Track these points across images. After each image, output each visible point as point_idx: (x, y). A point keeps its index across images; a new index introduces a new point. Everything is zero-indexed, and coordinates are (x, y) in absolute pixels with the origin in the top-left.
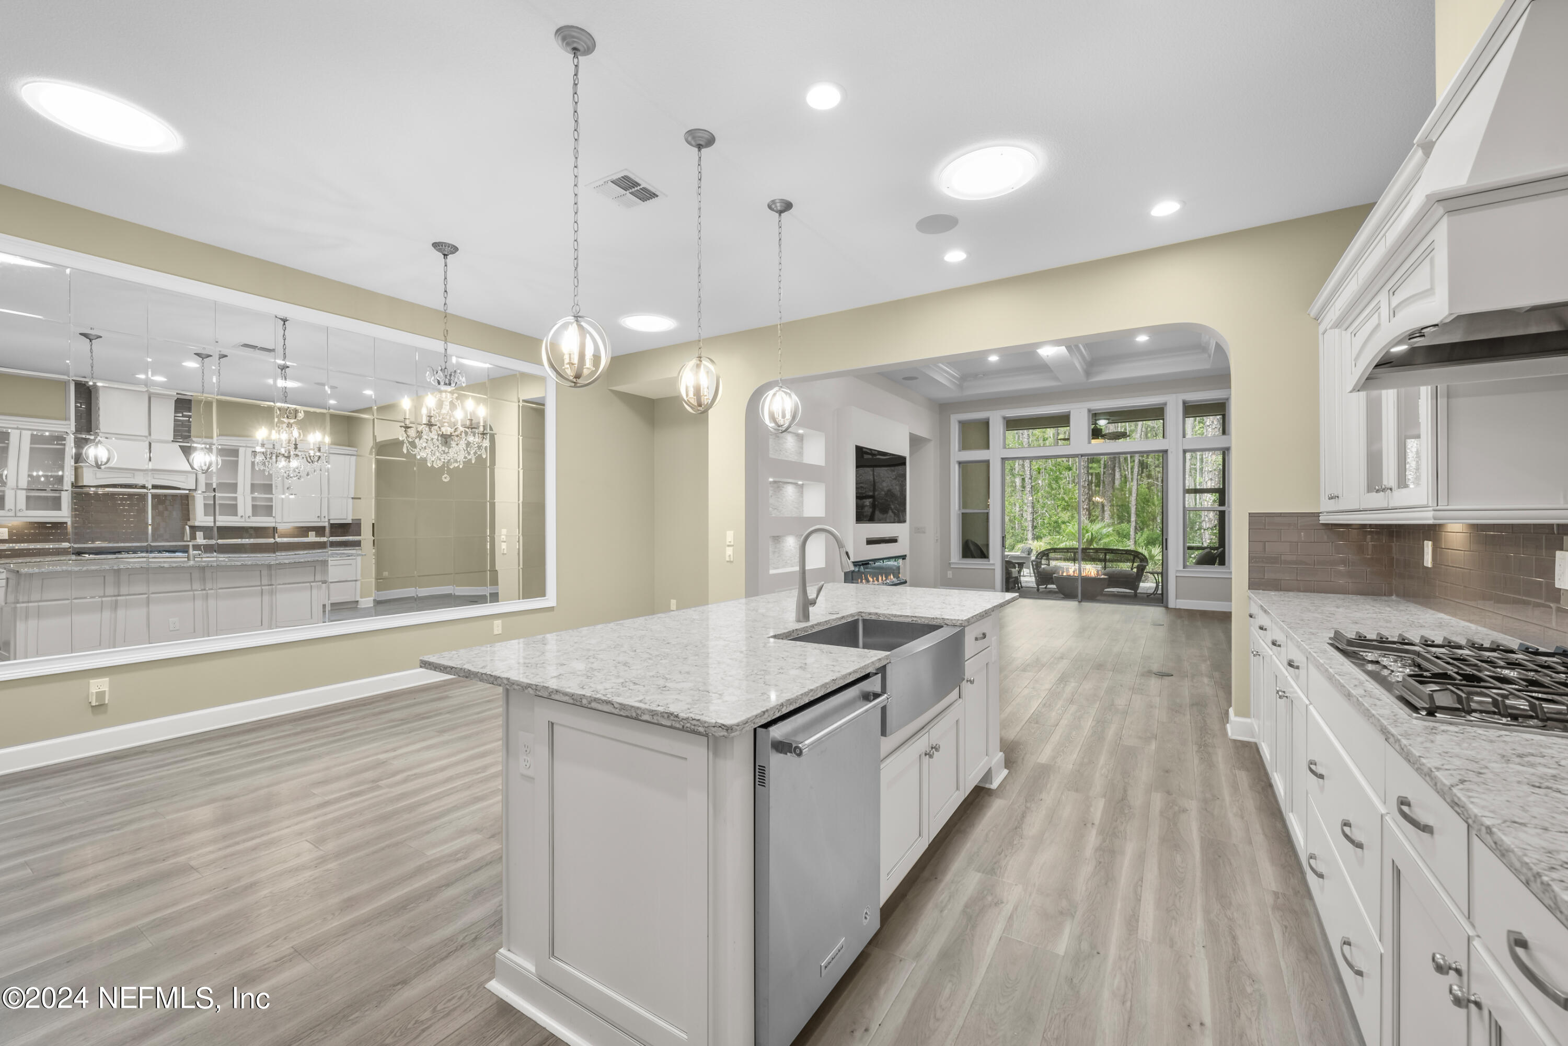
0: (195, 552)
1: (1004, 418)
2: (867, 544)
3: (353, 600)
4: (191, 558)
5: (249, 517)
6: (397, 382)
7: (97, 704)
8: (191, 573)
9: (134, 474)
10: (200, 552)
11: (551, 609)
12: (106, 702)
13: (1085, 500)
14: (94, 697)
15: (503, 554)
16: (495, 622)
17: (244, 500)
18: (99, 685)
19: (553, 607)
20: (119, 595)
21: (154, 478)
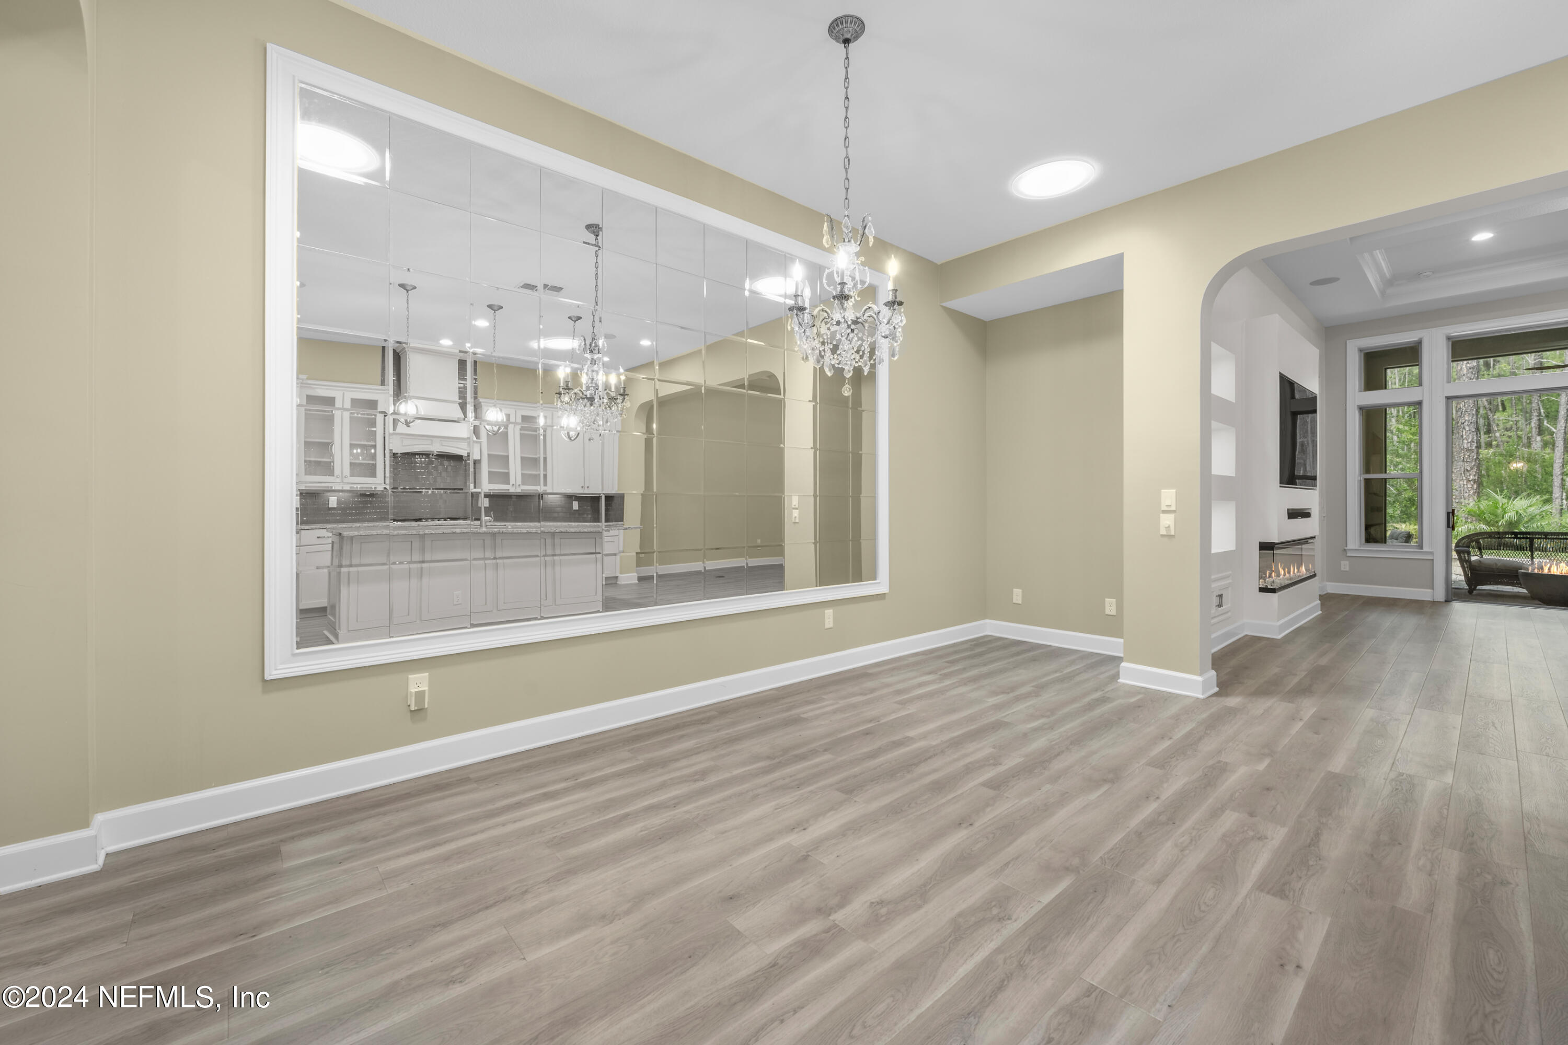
0: (486, 518)
1: (1449, 338)
2: (1289, 518)
3: (614, 575)
4: (484, 525)
5: (519, 485)
6: (682, 328)
7: (416, 708)
8: (484, 540)
9: (432, 440)
10: (490, 518)
11: (881, 596)
12: (426, 706)
13: (1472, 468)
14: (413, 699)
15: (795, 523)
16: (826, 611)
17: (515, 470)
18: (418, 682)
19: (885, 594)
20: (423, 562)
21: (442, 445)
